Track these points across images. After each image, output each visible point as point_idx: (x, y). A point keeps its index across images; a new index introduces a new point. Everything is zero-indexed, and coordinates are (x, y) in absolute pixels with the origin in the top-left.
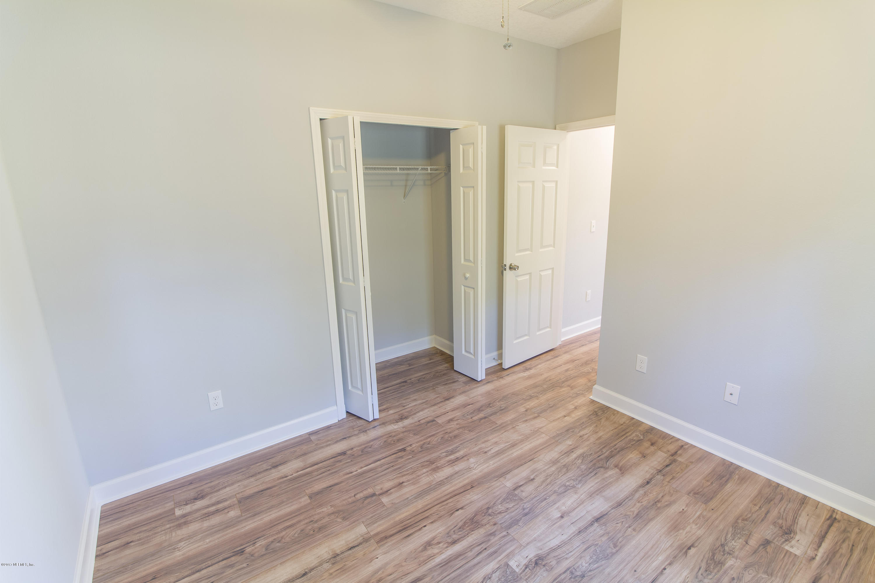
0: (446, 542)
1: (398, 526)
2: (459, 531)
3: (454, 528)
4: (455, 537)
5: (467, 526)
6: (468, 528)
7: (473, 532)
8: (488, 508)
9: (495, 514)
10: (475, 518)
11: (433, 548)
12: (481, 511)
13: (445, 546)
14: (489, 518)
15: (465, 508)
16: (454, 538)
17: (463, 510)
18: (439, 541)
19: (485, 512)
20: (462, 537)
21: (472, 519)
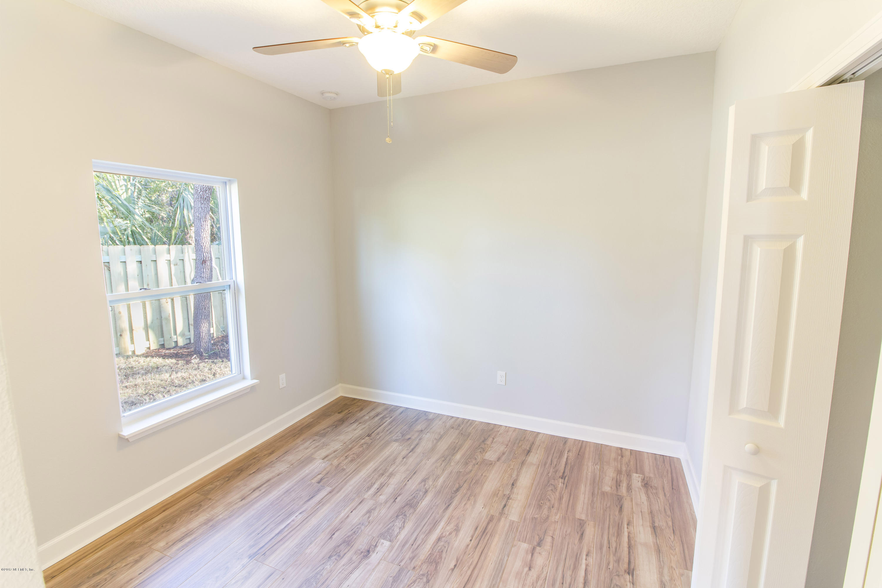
0: (445, 537)
1: (491, 531)
2: (441, 549)
3: (447, 549)
4: (441, 544)
5: (438, 556)
6: (435, 554)
7: (429, 553)
8: (428, 581)
9: (418, 578)
10: (435, 566)
11: (452, 529)
12: (433, 575)
13: (444, 534)
14: (422, 572)
15: (450, 571)
16: (441, 542)
17: (450, 568)
18: (451, 535)
19: (429, 576)
20: (436, 545)
21: (437, 564)
